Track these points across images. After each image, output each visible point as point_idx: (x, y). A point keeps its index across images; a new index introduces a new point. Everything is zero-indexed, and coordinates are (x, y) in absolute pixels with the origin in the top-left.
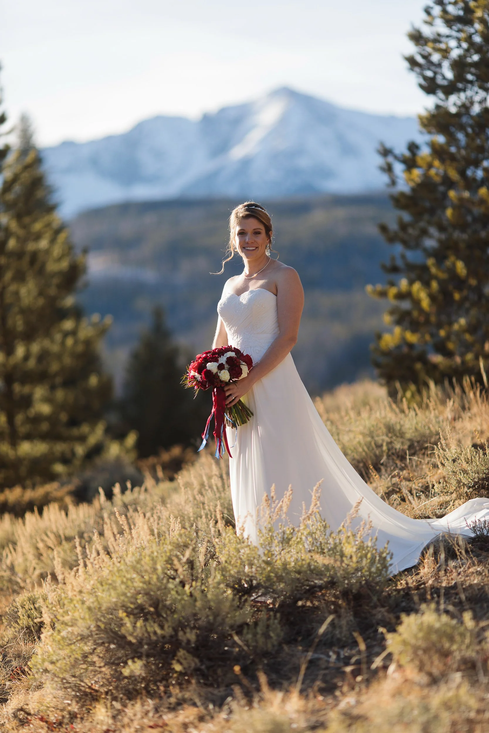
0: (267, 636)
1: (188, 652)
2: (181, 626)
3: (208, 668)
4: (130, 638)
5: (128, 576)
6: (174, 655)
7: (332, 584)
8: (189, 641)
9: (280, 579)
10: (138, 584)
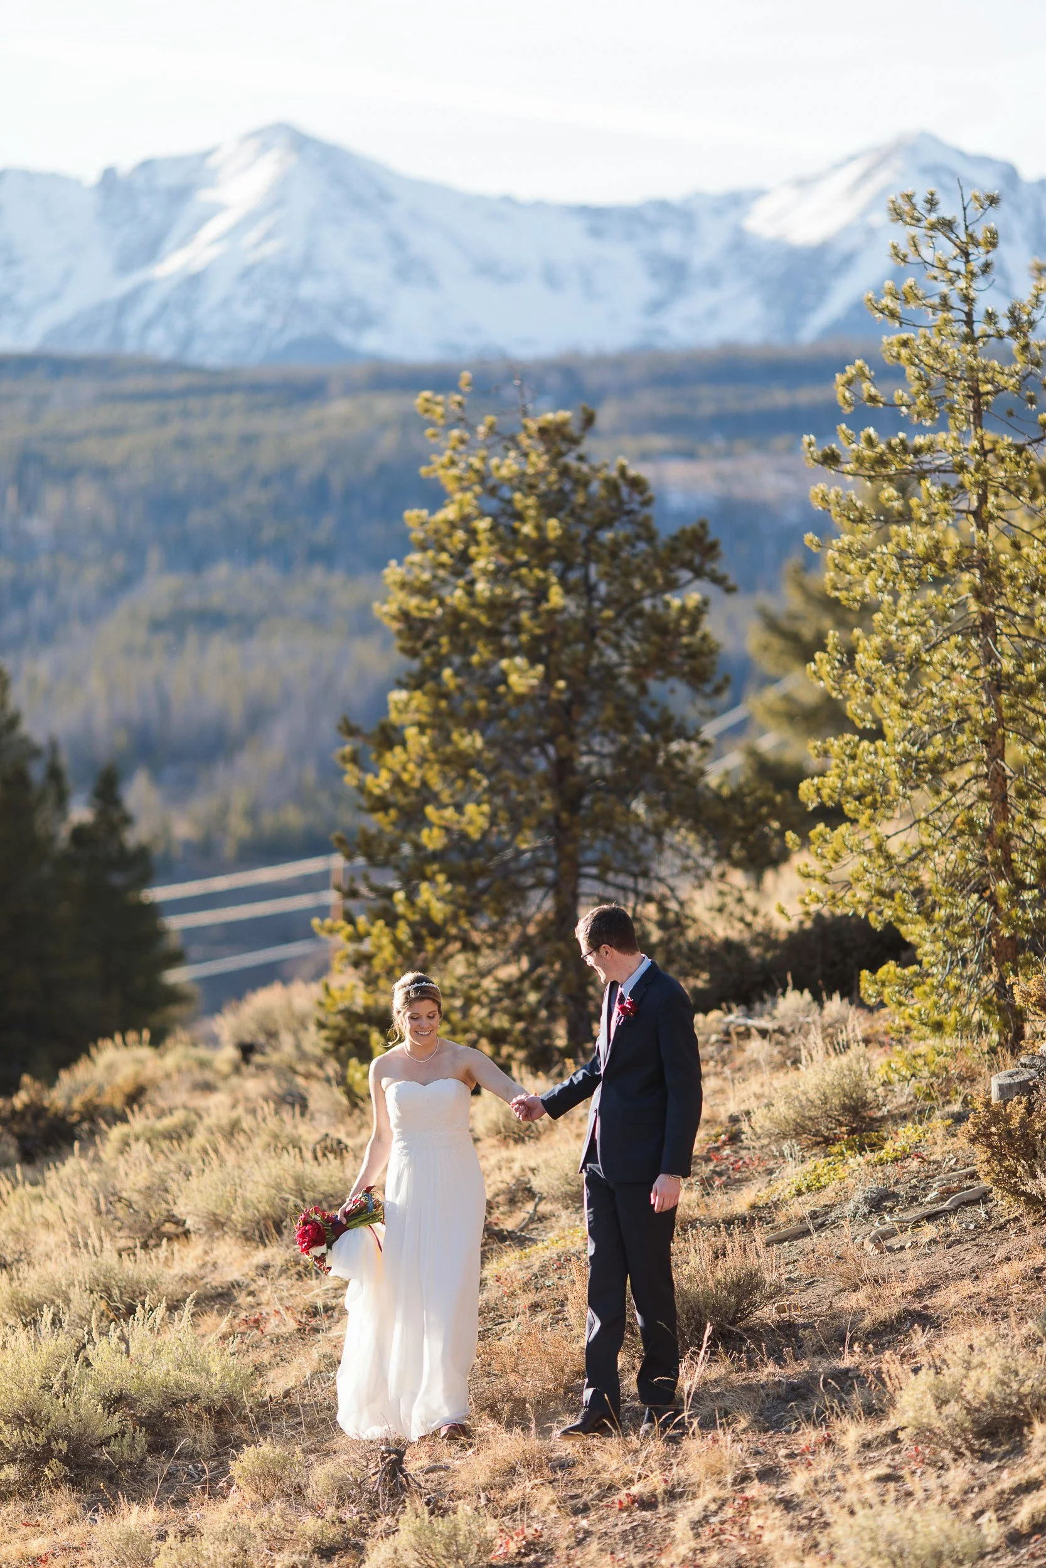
0: (132, 1447)
1: (60, 1460)
2: (54, 1436)
3: (76, 1475)
4: (8, 1445)
5: (7, 1386)
6: (46, 1462)
7: (196, 1398)
8: (60, 1451)
9: (149, 1392)
10: (18, 1396)
